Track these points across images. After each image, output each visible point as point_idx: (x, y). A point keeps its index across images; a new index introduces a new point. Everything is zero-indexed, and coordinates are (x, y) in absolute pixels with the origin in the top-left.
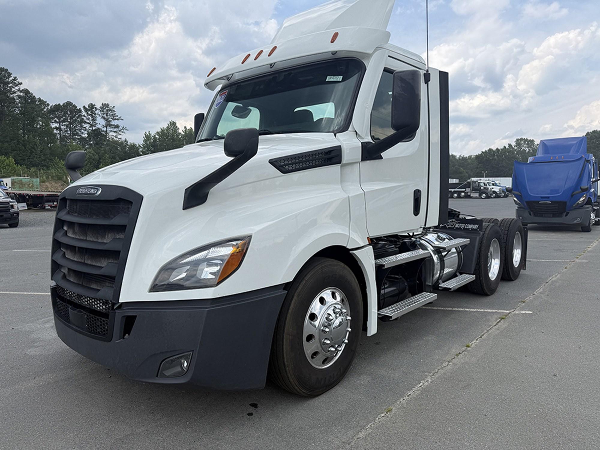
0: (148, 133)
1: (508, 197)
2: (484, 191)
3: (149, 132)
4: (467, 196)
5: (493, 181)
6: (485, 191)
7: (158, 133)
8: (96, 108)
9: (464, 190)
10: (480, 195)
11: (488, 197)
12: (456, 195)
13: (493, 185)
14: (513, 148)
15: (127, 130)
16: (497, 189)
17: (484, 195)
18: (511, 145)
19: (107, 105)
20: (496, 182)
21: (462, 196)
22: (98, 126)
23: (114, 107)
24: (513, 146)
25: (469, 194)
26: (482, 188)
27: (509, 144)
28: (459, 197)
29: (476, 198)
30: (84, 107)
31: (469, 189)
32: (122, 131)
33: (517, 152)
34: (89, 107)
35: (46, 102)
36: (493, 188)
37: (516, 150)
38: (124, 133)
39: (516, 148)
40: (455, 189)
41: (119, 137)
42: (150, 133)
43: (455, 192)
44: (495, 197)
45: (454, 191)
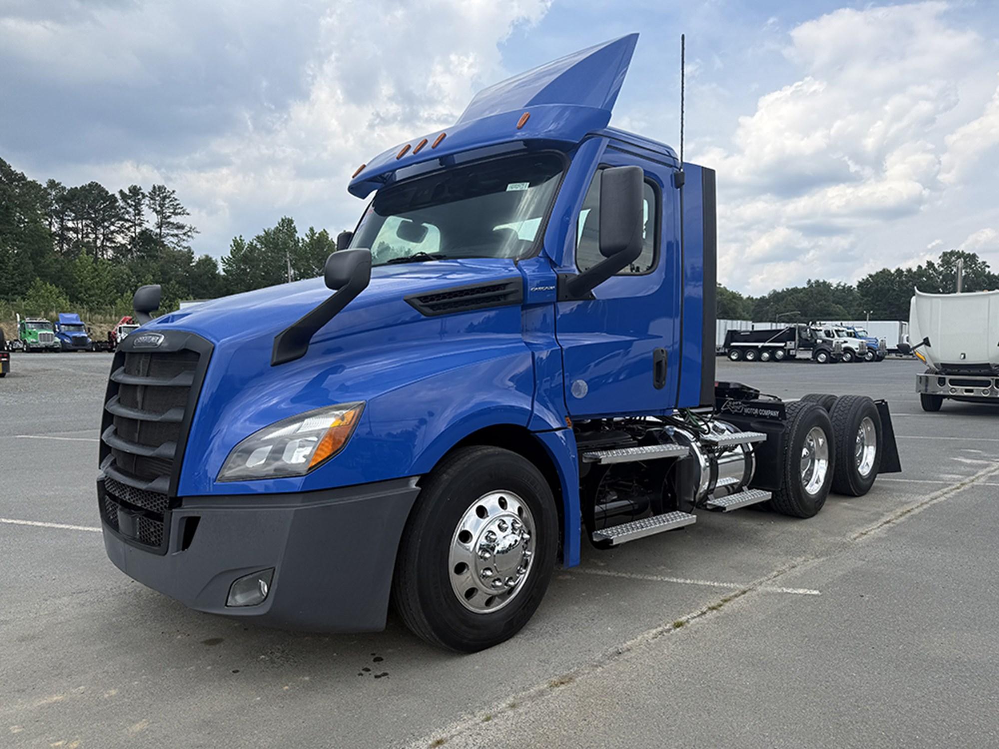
0: (238, 239)
1: (884, 360)
2: (822, 347)
3: (241, 236)
4: (789, 358)
5: (848, 328)
6: (826, 346)
7: (258, 237)
8: (142, 194)
9: (783, 344)
10: (815, 356)
11: (834, 359)
12: (766, 355)
13: (850, 335)
14: (935, 270)
15: (197, 232)
16: (854, 344)
17: (823, 356)
18: (933, 264)
19: (161, 189)
20: (857, 330)
21: (777, 357)
22: (146, 225)
23: (174, 192)
24: (936, 266)
25: (792, 352)
26: (819, 341)
27: (928, 262)
28: (773, 359)
29: (807, 361)
30: (121, 192)
31: (793, 343)
32: (189, 234)
33: (943, 276)
34: (130, 191)
35: (59, 184)
36: (845, 342)
37: (941, 273)
38: (192, 237)
39: (942, 269)
40: (764, 342)
41: (185, 244)
42: (242, 238)
43: (765, 349)
44: (850, 361)
45: (763, 347)
